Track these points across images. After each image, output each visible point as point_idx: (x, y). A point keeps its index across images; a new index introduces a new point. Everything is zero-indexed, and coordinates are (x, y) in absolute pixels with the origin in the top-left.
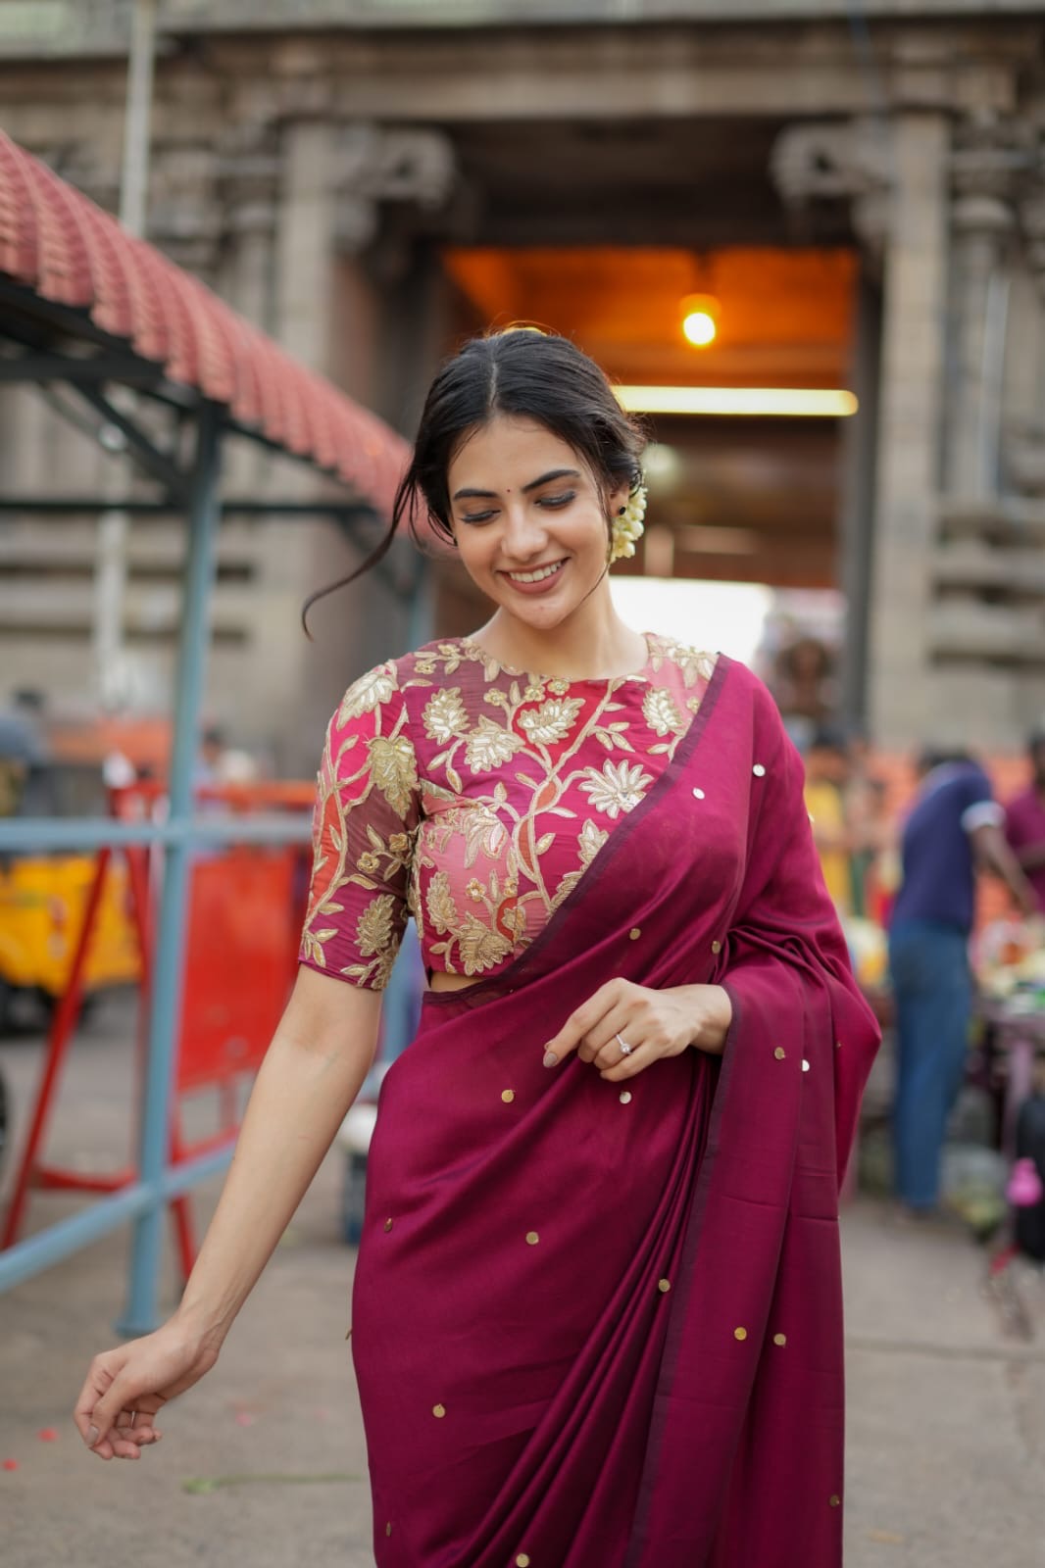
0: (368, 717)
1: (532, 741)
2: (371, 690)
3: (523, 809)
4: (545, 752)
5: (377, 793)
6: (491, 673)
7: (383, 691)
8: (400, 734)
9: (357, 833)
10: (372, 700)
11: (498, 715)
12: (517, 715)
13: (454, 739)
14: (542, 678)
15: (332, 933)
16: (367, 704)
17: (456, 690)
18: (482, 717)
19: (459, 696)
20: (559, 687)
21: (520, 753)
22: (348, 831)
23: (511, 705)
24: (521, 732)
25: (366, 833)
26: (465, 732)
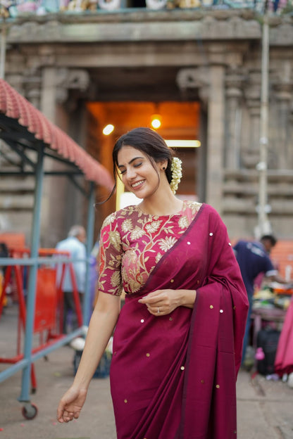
0: (109, 226)
1: (148, 232)
3: (142, 250)
4: (151, 235)
5: (112, 245)
7: (112, 220)
8: (116, 230)
12: (145, 226)
13: (128, 232)
14: (152, 215)
15: (105, 281)
18: (136, 226)
20: (156, 218)
23: (144, 223)
25: (110, 255)
26: (132, 230)
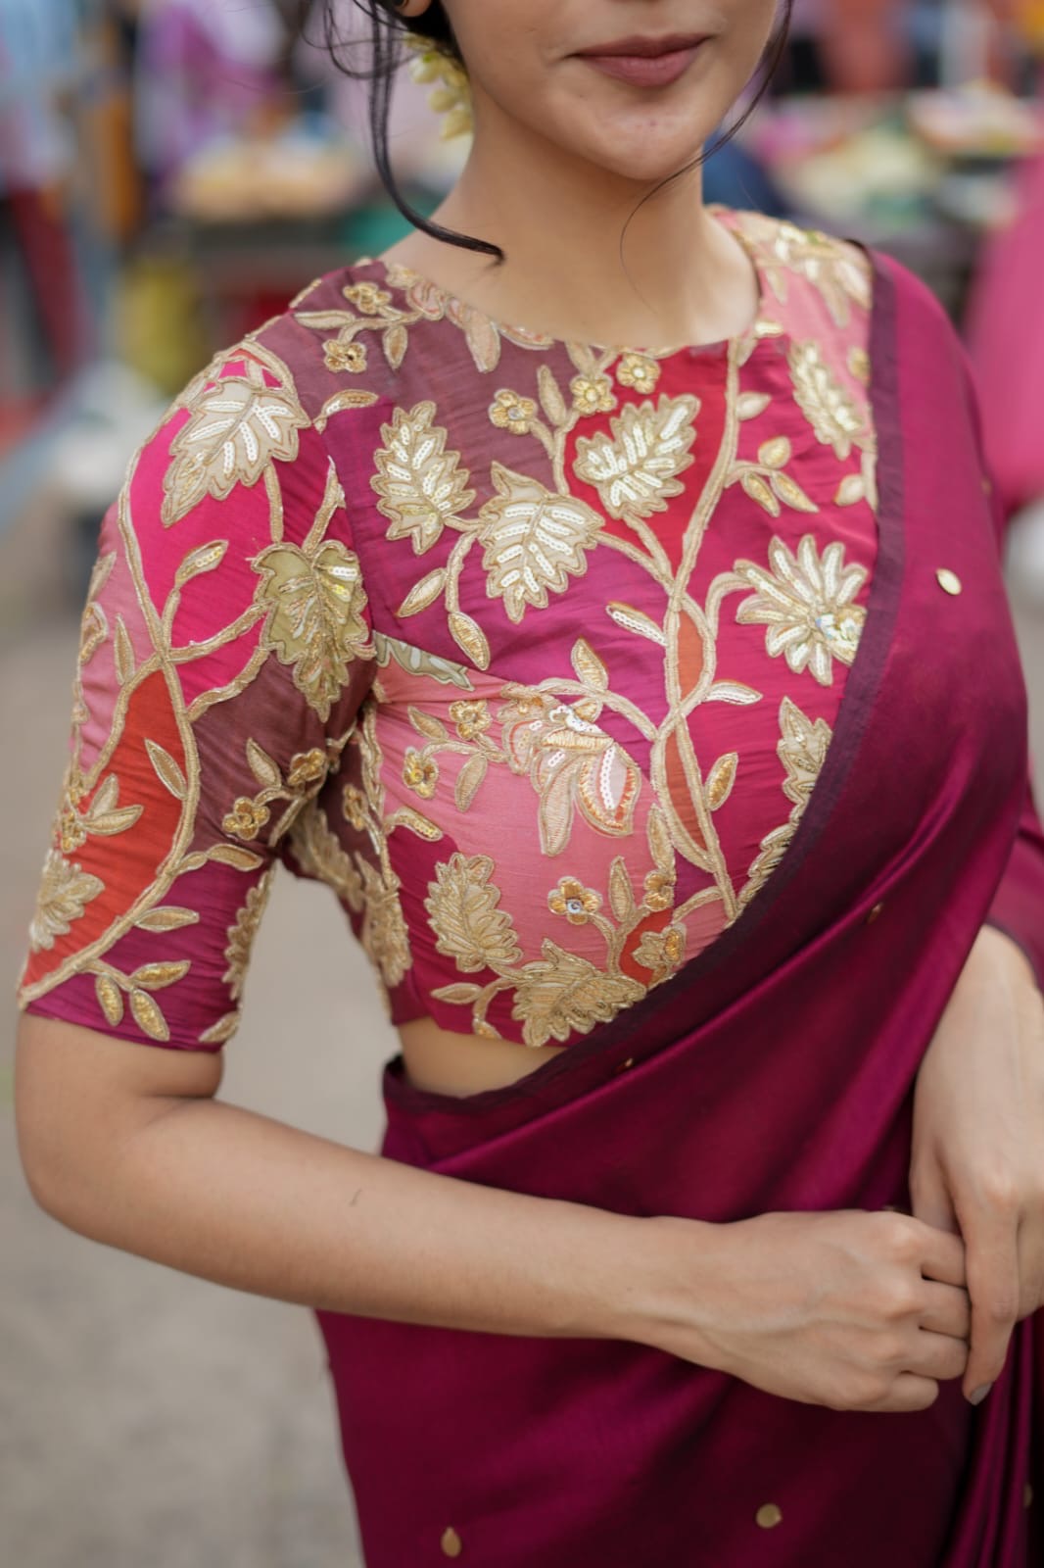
0: (247, 497)
1: (615, 514)
2: (244, 427)
3: (657, 709)
4: (648, 537)
5: (275, 670)
6: (484, 354)
7: (274, 432)
8: (329, 535)
9: (225, 757)
10: (253, 455)
11: (528, 457)
12: (571, 453)
13: (449, 536)
14: (598, 353)
16: (242, 465)
17: (425, 411)
18: (498, 469)
19: (436, 421)
20: (641, 375)
21: (601, 546)
22: (202, 756)
23: (552, 428)
24: (586, 492)
25: (244, 757)
26: (470, 513)
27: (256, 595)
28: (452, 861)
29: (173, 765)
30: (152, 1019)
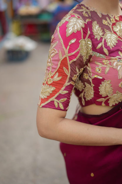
1: (119, 36)
11: (108, 29)
12: (112, 28)
13: (101, 38)
16: (78, 28)
18: (105, 30)
21: (118, 40)
22: (71, 69)
23: (110, 25)
24: (115, 33)
25: (76, 69)
26: (103, 35)
27: (80, 46)
28: (104, 81)
29: (67, 70)
30: (61, 106)
